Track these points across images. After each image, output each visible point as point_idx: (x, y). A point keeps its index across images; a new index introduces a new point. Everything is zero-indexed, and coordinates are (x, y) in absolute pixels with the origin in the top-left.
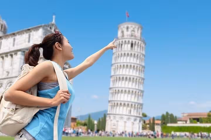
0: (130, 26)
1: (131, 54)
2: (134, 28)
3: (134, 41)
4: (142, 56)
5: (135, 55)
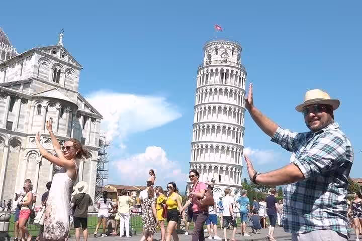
0: (219, 46)
1: (221, 90)
2: (226, 50)
3: (225, 68)
4: (239, 92)
5: (226, 90)
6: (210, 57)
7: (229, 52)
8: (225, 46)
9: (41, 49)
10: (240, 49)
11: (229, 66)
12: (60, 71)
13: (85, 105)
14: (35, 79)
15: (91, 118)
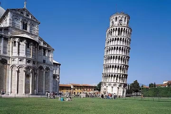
0: (118, 16)
1: (118, 38)
2: (121, 18)
3: (121, 28)
4: (128, 40)
5: (121, 38)
6: (113, 22)
7: (123, 19)
8: (121, 16)
9: (13, 10)
10: (129, 18)
11: (123, 26)
12: (26, 23)
13: (43, 43)
14: (11, 27)
15: (48, 50)
